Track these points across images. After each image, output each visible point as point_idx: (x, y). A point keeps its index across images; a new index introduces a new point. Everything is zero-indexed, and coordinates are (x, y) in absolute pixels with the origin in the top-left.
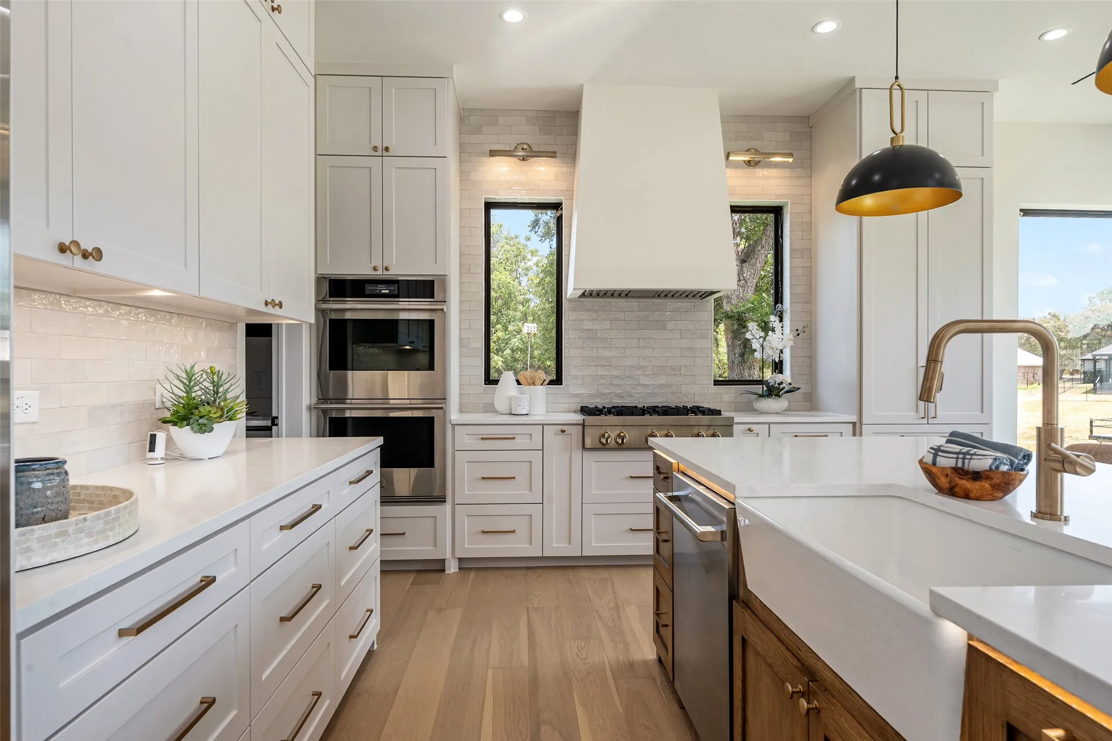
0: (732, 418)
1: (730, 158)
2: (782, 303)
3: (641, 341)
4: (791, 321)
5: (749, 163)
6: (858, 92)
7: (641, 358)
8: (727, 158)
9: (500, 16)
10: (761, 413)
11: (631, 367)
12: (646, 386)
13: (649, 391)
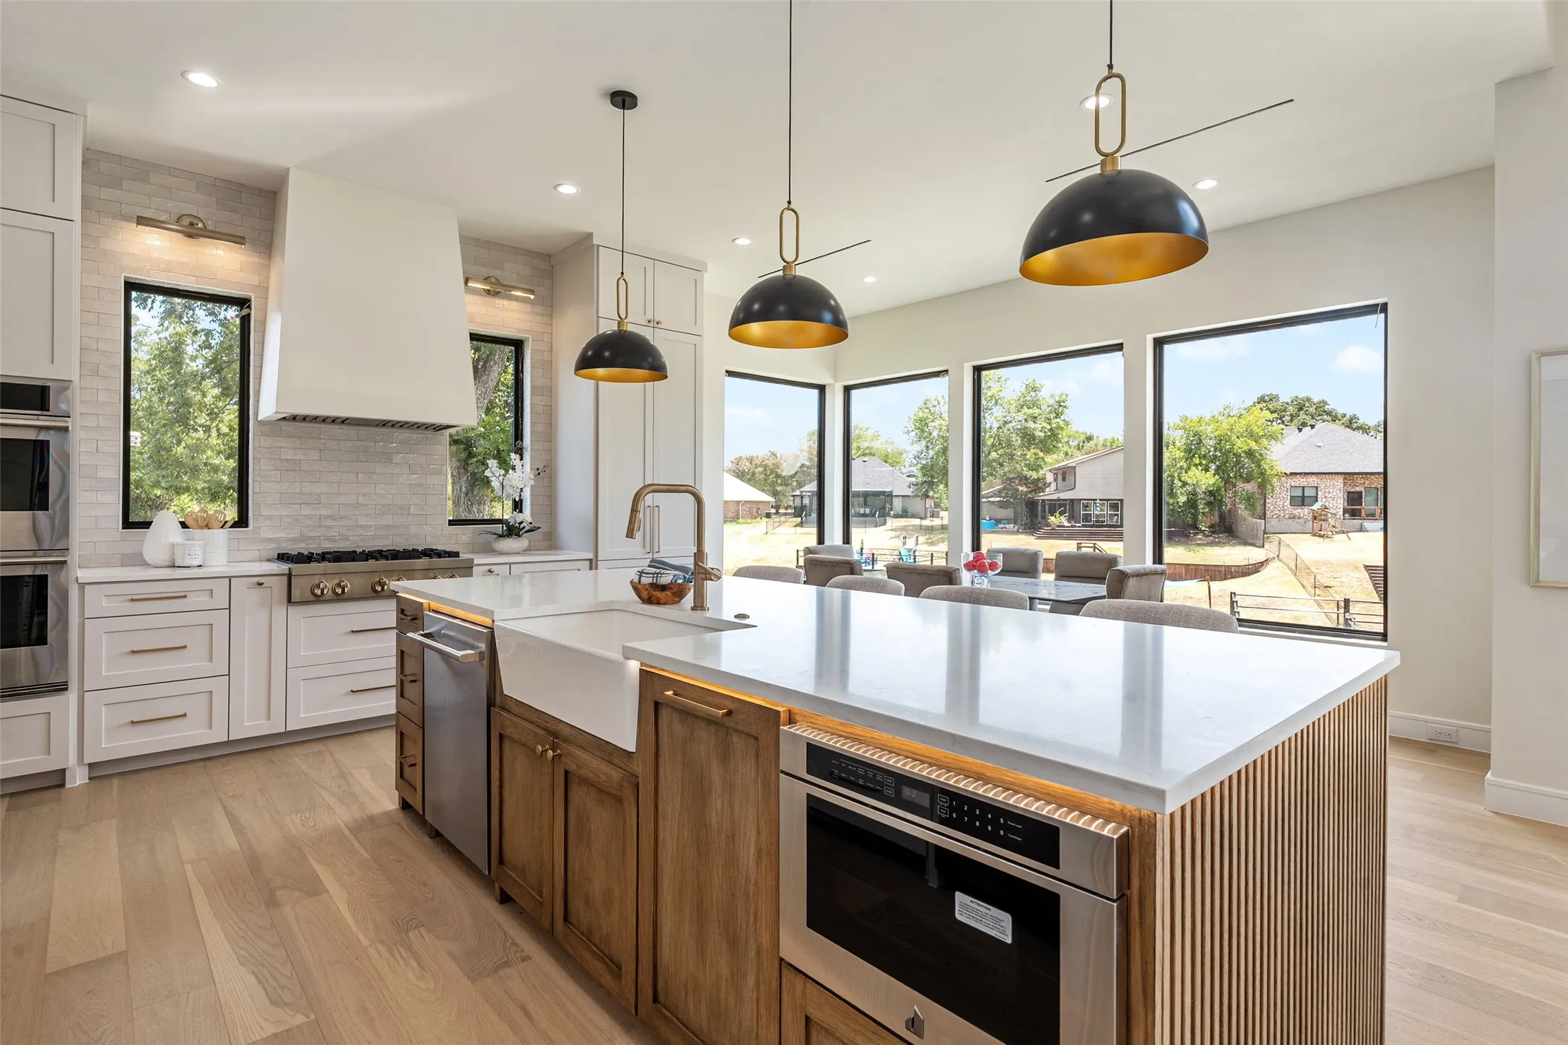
0: (472, 560)
1: (469, 284)
2: (522, 440)
3: (360, 475)
4: (532, 459)
5: (488, 292)
6: (595, 247)
7: (360, 495)
8: (466, 282)
9: (183, 74)
10: (501, 553)
11: (347, 505)
12: (366, 527)
13: (370, 533)
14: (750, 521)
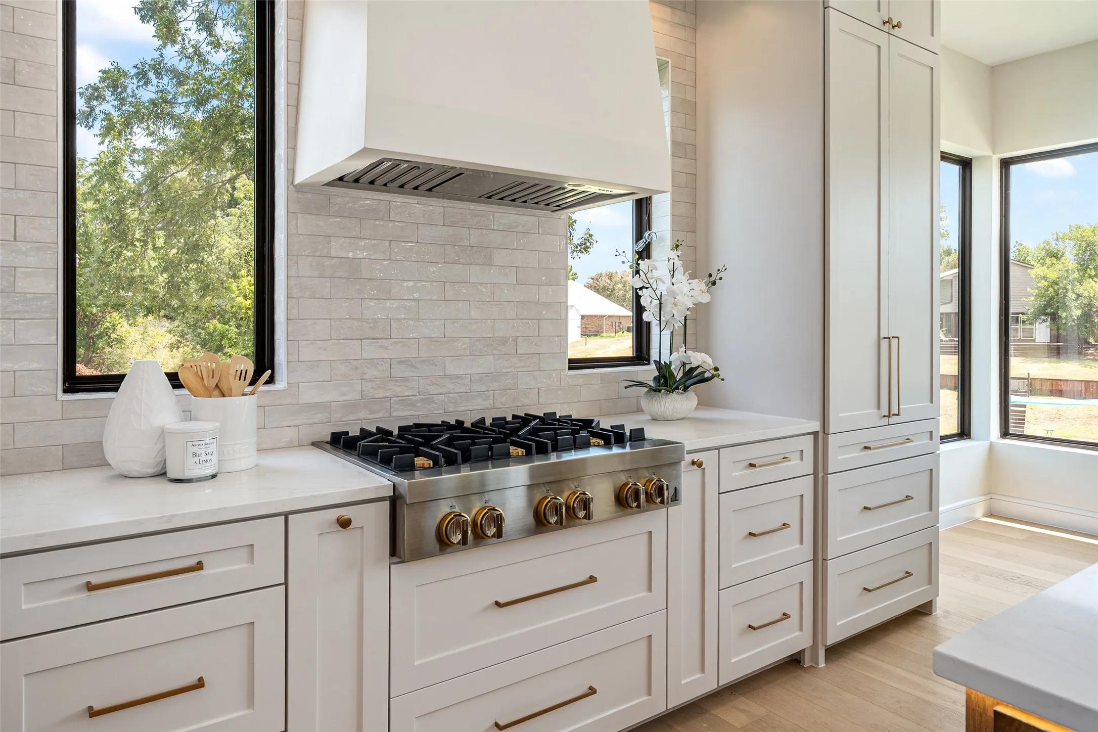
2: (651, 230)
3: (448, 287)
10: (656, 419)
11: (430, 339)
12: (457, 377)
14: (613, 335)
